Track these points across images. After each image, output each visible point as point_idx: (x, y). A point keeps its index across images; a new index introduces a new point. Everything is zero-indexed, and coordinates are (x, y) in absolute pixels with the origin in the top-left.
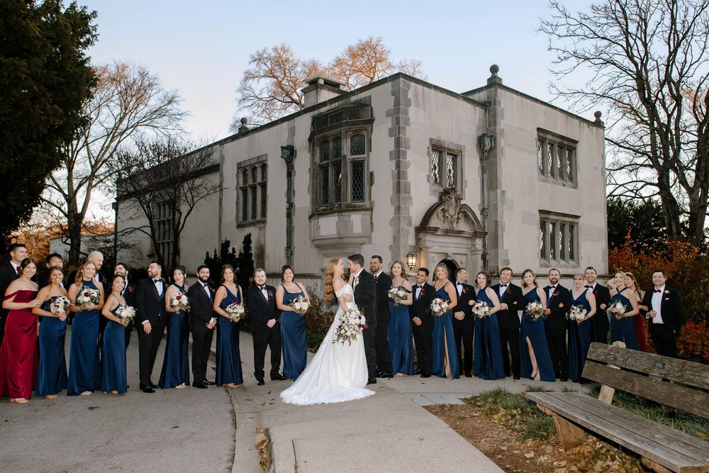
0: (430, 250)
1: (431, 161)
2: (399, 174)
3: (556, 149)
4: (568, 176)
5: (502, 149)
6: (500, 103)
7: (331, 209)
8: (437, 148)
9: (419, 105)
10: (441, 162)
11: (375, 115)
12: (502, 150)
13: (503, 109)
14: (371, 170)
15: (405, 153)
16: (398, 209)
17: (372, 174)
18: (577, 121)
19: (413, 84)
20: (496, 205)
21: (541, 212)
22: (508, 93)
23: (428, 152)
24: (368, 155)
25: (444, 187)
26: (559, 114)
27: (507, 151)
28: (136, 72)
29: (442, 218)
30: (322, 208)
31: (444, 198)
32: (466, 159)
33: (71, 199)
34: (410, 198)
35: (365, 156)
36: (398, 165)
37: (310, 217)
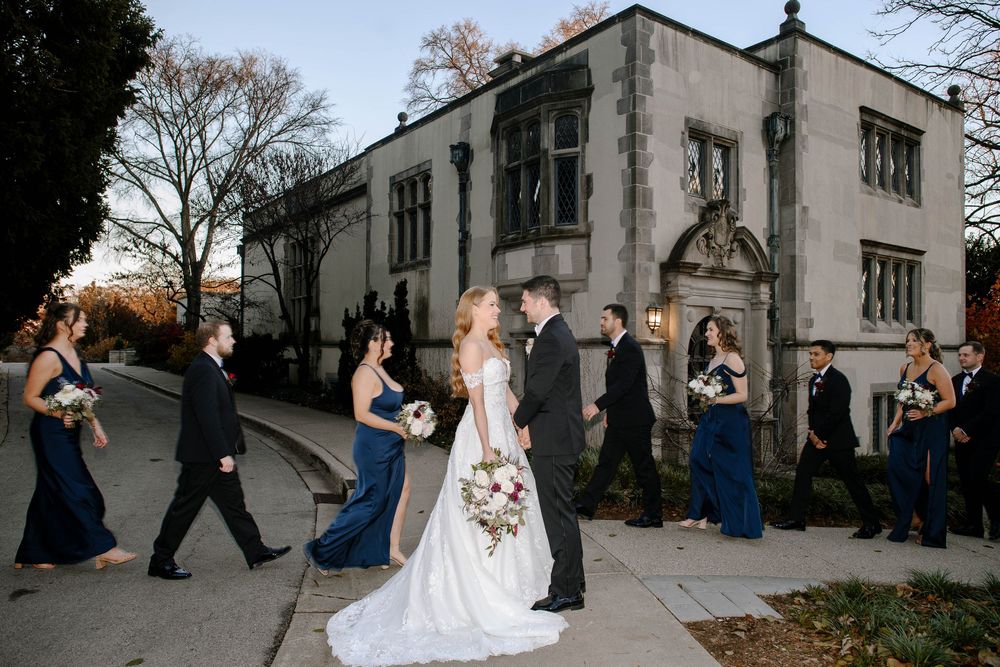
0: (685, 301)
1: (686, 158)
2: (634, 176)
3: (889, 143)
4: (908, 186)
5: (804, 138)
6: (801, 62)
7: (524, 238)
8: (698, 134)
9: (668, 60)
10: (704, 159)
11: (594, 81)
12: (803, 141)
13: (806, 72)
14: (588, 172)
15: (644, 140)
16: (632, 233)
17: (589, 179)
18: (923, 99)
19: (657, 26)
20: (793, 231)
21: (864, 242)
22: (814, 48)
23: (683, 141)
24: (584, 148)
25: (709, 199)
26: (895, 86)
27: (812, 141)
28: (268, 66)
29: (704, 249)
30: (510, 237)
31: (708, 216)
32: (745, 154)
33: (186, 241)
34: (652, 215)
35: (578, 149)
36: (632, 161)
37: (494, 253)
